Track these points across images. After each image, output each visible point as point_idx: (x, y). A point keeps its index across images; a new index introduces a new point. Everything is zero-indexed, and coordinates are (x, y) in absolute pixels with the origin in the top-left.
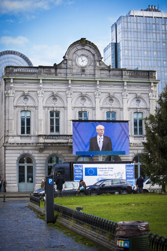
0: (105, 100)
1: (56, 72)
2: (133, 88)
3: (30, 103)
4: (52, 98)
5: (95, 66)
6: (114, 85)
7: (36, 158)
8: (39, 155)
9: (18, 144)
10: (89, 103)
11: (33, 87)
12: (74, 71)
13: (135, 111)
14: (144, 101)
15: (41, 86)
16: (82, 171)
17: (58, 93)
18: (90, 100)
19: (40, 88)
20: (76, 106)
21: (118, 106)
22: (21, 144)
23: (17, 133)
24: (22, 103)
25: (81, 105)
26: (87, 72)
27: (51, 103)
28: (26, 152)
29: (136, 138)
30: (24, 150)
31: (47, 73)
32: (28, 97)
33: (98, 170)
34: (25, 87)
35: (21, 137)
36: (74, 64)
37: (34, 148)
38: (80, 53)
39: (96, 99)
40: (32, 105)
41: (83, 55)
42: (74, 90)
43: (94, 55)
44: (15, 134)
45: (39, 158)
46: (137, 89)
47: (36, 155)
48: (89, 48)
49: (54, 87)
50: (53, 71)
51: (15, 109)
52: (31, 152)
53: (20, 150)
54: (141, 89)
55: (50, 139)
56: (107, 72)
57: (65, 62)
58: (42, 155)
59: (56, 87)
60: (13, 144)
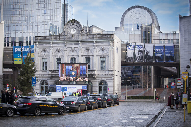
0: (84, 52)
1: (59, 37)
2: (100, 44)
3: (46, 54)
4: (57, 51)
5: (79, 33)
6: (89, 43)
7: (49, 82)
8: (50, 80)
9: (40, 75)
10: (76, 53)
11: (48, 46)
12: (68, 37)
13: (101, 56)
14: (106, 51)
15: (51, 45)
16: (60, 89)
17: (60, 49)
18: (76, 52)
19: (51, 47)
20: (69, 55)
21: (91, 54)
22: (41, 75)
23: (40, 69)
24: (43, 54)
25: (72, 55)
26: (75, 37)
27: (57, 54)
28: (44, 79)
29: (101, 71)
30: (43, 78)
31: (55, 39)
32: (45, 51)
33: (68, 89)
34: (44, 46)
35: (42, 71)
36: (68, 33)
37: (48, 77)
38: (71, 27)
39: (80, 51)
40: (47, 55)
41: (73, 28)
42: (68, 47)
43: (79, 27)
44: (39, 70)
45: (51, 82)
46: (102, 45)
47: (49, 80)
48: (76, 24)
49: (58, 46)
50: (58, 37)
51: (39, 57)
52: (46, 79)
53: (41, 78)
54: (104, 45)
55: (55, 72)
56: (86, 36)
57: (64, 32)
58: (52, 80)
59: (59, 46)
60: (37, 75)
